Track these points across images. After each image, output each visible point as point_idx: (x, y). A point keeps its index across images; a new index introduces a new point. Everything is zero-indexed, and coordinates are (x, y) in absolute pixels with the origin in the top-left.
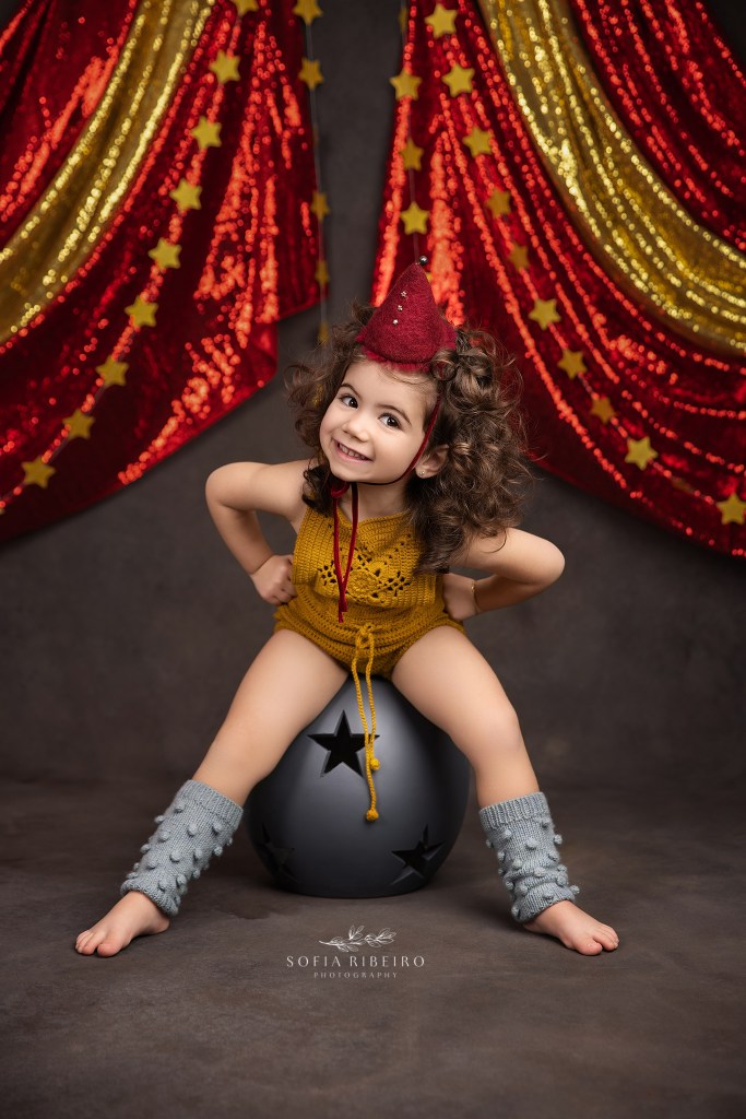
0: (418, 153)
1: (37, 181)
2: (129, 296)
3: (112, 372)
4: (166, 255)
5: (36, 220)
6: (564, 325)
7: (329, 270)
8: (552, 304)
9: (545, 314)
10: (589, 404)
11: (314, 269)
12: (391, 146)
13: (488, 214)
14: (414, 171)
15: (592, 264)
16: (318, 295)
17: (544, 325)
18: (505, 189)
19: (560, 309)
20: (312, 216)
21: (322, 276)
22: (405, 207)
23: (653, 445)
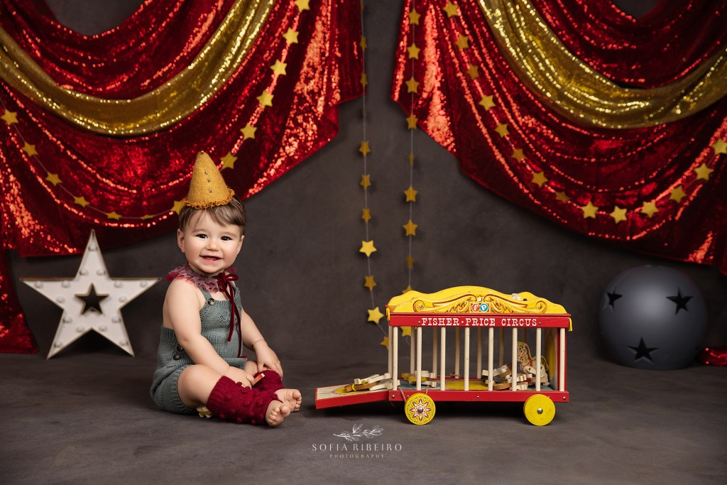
0: (418, 16)
1: (210, 27)
2: (259, 90)
3: (249, 132)
4: (279, 69)
5: (209, 48)
6: (497, 108)
7: (367, 79)
8: (491, 97)
9: (487, 102)
10: (511, 152)
11: (360, 78)
12: (403, 12)
13: (455, 48)
14: (415, 25)
15: (514, 76)
16: (361, 92)
17: (487, 108)
18: (464, 34)
19: (495, 100)
20: (359, 49)
21: (364, 82)
22: (409, 44)
23: (545, 176)
